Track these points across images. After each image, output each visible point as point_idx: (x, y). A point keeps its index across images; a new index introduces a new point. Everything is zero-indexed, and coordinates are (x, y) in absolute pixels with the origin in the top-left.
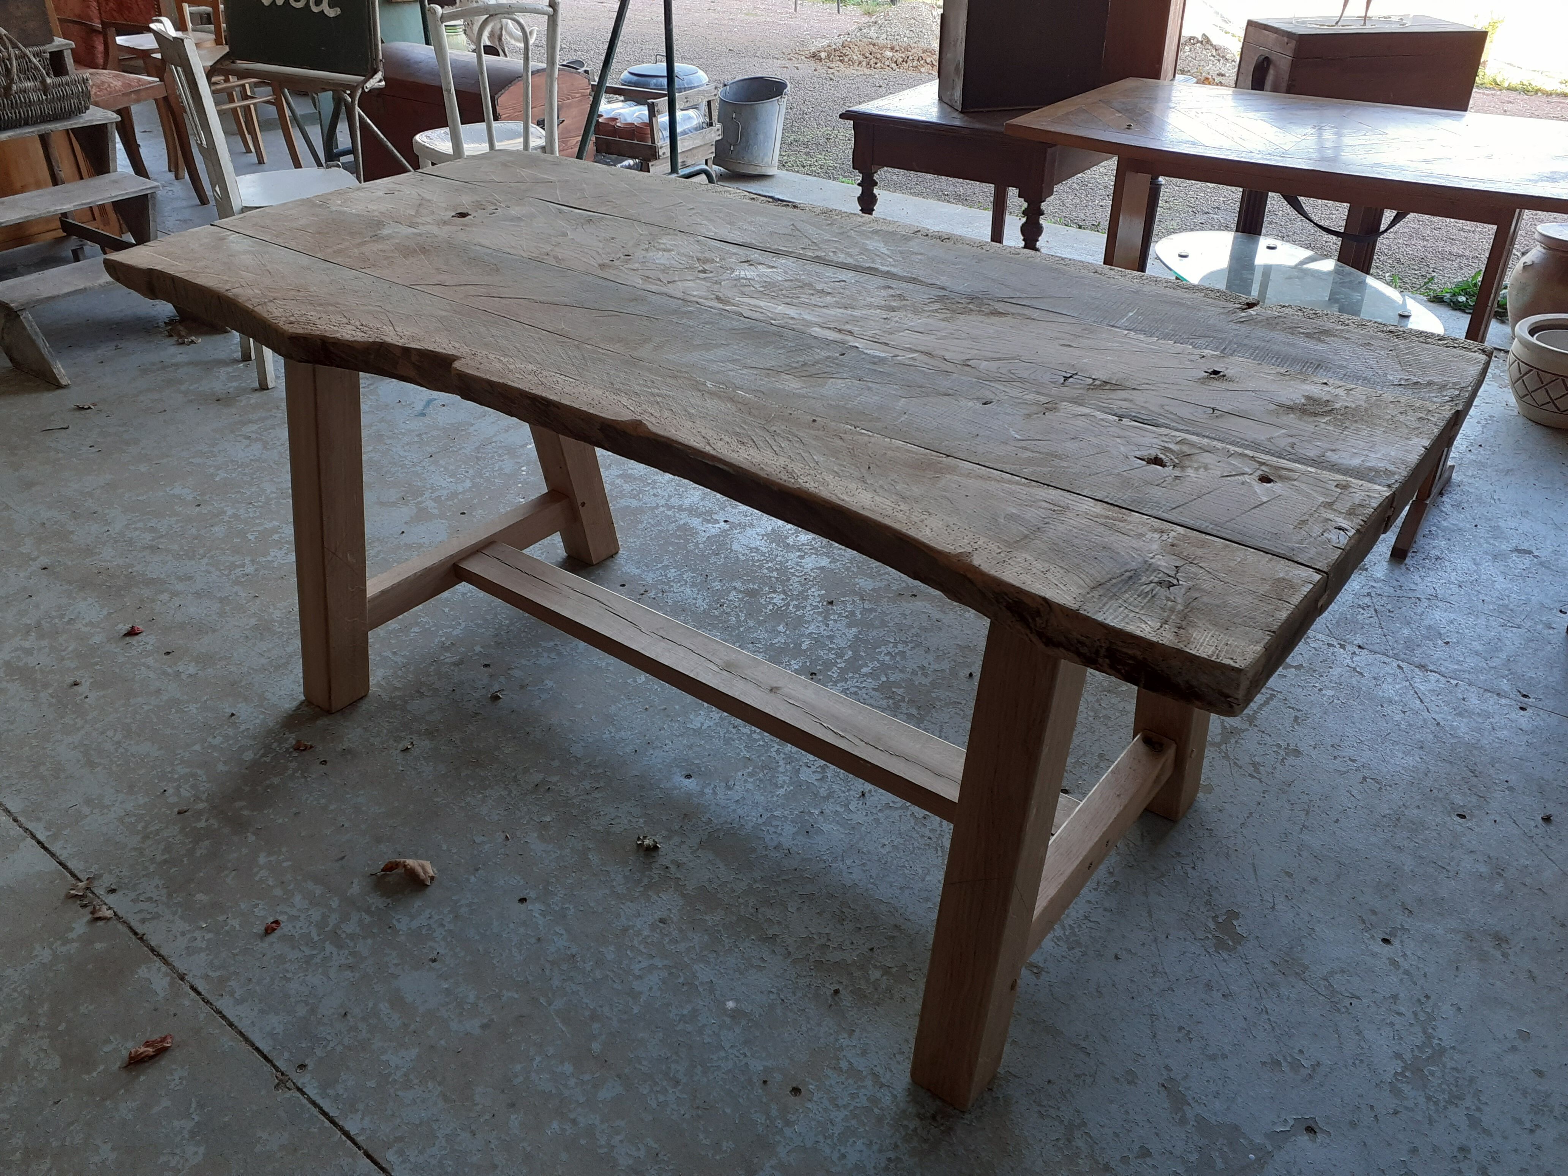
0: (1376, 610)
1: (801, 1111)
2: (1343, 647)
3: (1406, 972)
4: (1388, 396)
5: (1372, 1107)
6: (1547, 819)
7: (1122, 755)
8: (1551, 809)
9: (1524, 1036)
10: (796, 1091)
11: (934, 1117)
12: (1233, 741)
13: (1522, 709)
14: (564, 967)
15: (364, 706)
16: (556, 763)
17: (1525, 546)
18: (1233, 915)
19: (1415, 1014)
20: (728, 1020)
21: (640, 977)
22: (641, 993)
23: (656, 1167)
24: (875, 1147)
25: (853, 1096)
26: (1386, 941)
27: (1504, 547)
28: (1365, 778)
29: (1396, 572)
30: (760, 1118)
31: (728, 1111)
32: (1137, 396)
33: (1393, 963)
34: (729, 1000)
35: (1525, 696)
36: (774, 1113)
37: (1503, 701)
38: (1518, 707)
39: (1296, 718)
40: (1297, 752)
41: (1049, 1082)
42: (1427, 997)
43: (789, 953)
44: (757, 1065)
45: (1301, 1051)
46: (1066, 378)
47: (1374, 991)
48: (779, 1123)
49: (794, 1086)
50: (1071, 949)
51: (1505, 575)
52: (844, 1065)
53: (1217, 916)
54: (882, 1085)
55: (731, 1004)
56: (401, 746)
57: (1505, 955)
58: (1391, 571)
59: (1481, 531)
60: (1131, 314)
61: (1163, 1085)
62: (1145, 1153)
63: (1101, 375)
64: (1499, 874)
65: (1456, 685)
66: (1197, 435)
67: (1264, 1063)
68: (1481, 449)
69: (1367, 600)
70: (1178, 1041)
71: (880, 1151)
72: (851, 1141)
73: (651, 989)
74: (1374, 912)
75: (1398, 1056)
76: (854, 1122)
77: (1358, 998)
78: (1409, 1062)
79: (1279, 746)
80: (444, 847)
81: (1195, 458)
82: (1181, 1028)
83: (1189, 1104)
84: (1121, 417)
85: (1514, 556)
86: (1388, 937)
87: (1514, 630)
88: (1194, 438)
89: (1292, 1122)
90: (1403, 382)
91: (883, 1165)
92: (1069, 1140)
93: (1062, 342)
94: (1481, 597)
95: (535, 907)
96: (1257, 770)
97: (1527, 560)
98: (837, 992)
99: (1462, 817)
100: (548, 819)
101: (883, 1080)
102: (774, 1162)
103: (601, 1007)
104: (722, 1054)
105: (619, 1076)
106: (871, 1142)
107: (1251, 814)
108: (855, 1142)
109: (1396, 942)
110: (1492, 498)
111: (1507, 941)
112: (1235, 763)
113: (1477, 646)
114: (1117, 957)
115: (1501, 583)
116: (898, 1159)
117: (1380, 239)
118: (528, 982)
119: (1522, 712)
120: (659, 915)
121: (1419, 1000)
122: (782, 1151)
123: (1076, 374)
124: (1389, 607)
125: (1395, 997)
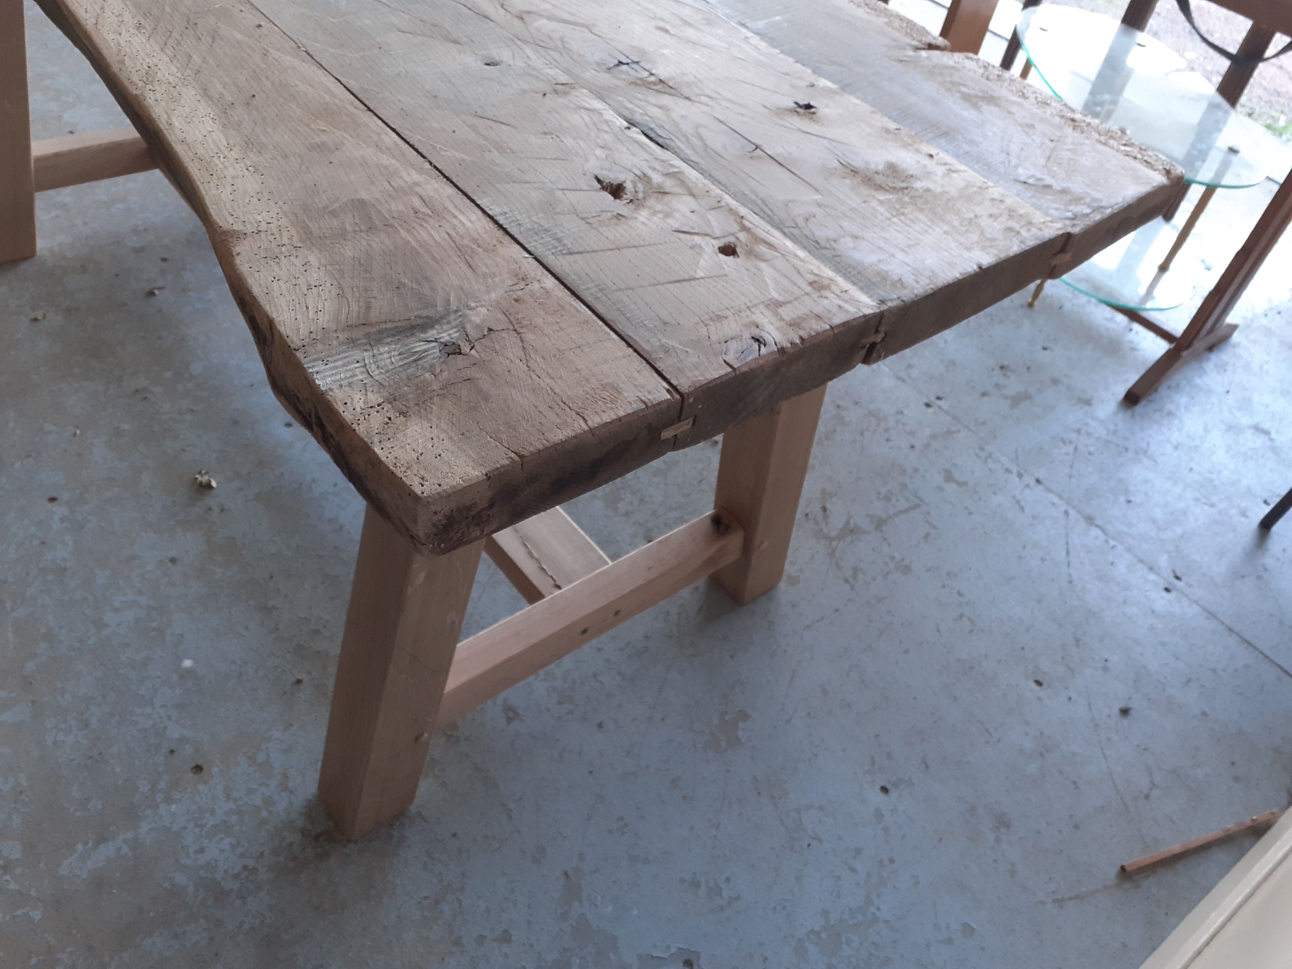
0: (1076, 449)
1: (190, 790)
2: (1020, 475)
3: (886, 830)
4: (996, 192)
5: (766, 959)
6: (1125, 712)
7: (681, 528)
8: (1134, 704)
9: (968, 930)
10: (198, 769)
11: (317, 837)
12: (849, 539)
13: (1167, 590)
14: (50, 577)
15: (24, 267)
16: (168, 374)
17: (1266, 426)
18: (744, 716)
19: (869, 875)
20: (175, 677)
21: (117, 610)
22: (107, 625)
23: (13, 805)
24: (240, 851)
25: (251, 791)
26: (884, 790)
27: (1245, 420)
28: (961, 616)
29: (1121, 416)
30: (144, 786)
31: (118, 770)
32: (679, 108)
33: (879, 815)
34: (188, 658)
35: (1178, 578)
36: (162, 785)
37: (1152, 577)
38: (1163, 587)
39: (926, 536)
40: (907, 570)
41: (454, 835)
42: (892, 861)
43: (277, 629)
44: (174, 732)
45: (728, 880)
46: (620, 63)
47: (840, 838)
48: (160, 798)
49: (199, 763)
50: (560, 703)
51: (1229, 448)
52: (261, 757)
53: (726, 713)
54: (285, 788)
55: (187, 663)
56: (33, 315)
57: (998, 840)
58: (1116, 414)
59: (1230, 399)
60: (777, 18)
61: (566, 874)
62: (506, 938)
63: (663, 71)
64: (1042, 754)
65: (1114, 547)
66: (702, 171)
67: (683, 881)
68: (1278, 317)
69: (1073, 436)
70: (610, 832)
71: (242, 856)
72: (220, 836)
73: (119, 625)
74: (889, 756)
75: (825, 913)
76: (234, 819)
77: (820, 841)
78: (832, 923)
79: (892, 558)
80: (11, 425)
81: (667, 198)
82: (621, 819)
83: (581, 901)
84: (632, 124)
85: (1249, 434)
86: (888, 787)
87: (1206, 508)
88: (692, 174)
89: (673, 950)
90: (1031, 181)
91: (235, 871)
92: (437, 902)
93: (661, 24)
94: (1192, 465)
95: (59, 510)
96: (855, 576)
97: (1259, 441)
98: (299, 682)
99: (1039, 683)
100: (126, 427)
101: (290, 785)
102: (129, 835)
103: (60, 627)
104: (148, 710)
105: (34, 702)
106: (239, 843)
107: (822, 618)
108: (222, 839)
109: (894, 793)
110: (1261, 368)
111: (1008, 827)
112: (837, 563)
113: (1158, 513)
114: (600, 725)
115: (1221, 456)
116: (255, 870)
117: (1261, 66)
118: (5, 582)
119: (1165, 594)
120: (173, 553)
121: (881, 862)
122: (144, 827)
123: (637, 63)
124: (1092, 449)
125: (858, 852)
